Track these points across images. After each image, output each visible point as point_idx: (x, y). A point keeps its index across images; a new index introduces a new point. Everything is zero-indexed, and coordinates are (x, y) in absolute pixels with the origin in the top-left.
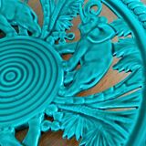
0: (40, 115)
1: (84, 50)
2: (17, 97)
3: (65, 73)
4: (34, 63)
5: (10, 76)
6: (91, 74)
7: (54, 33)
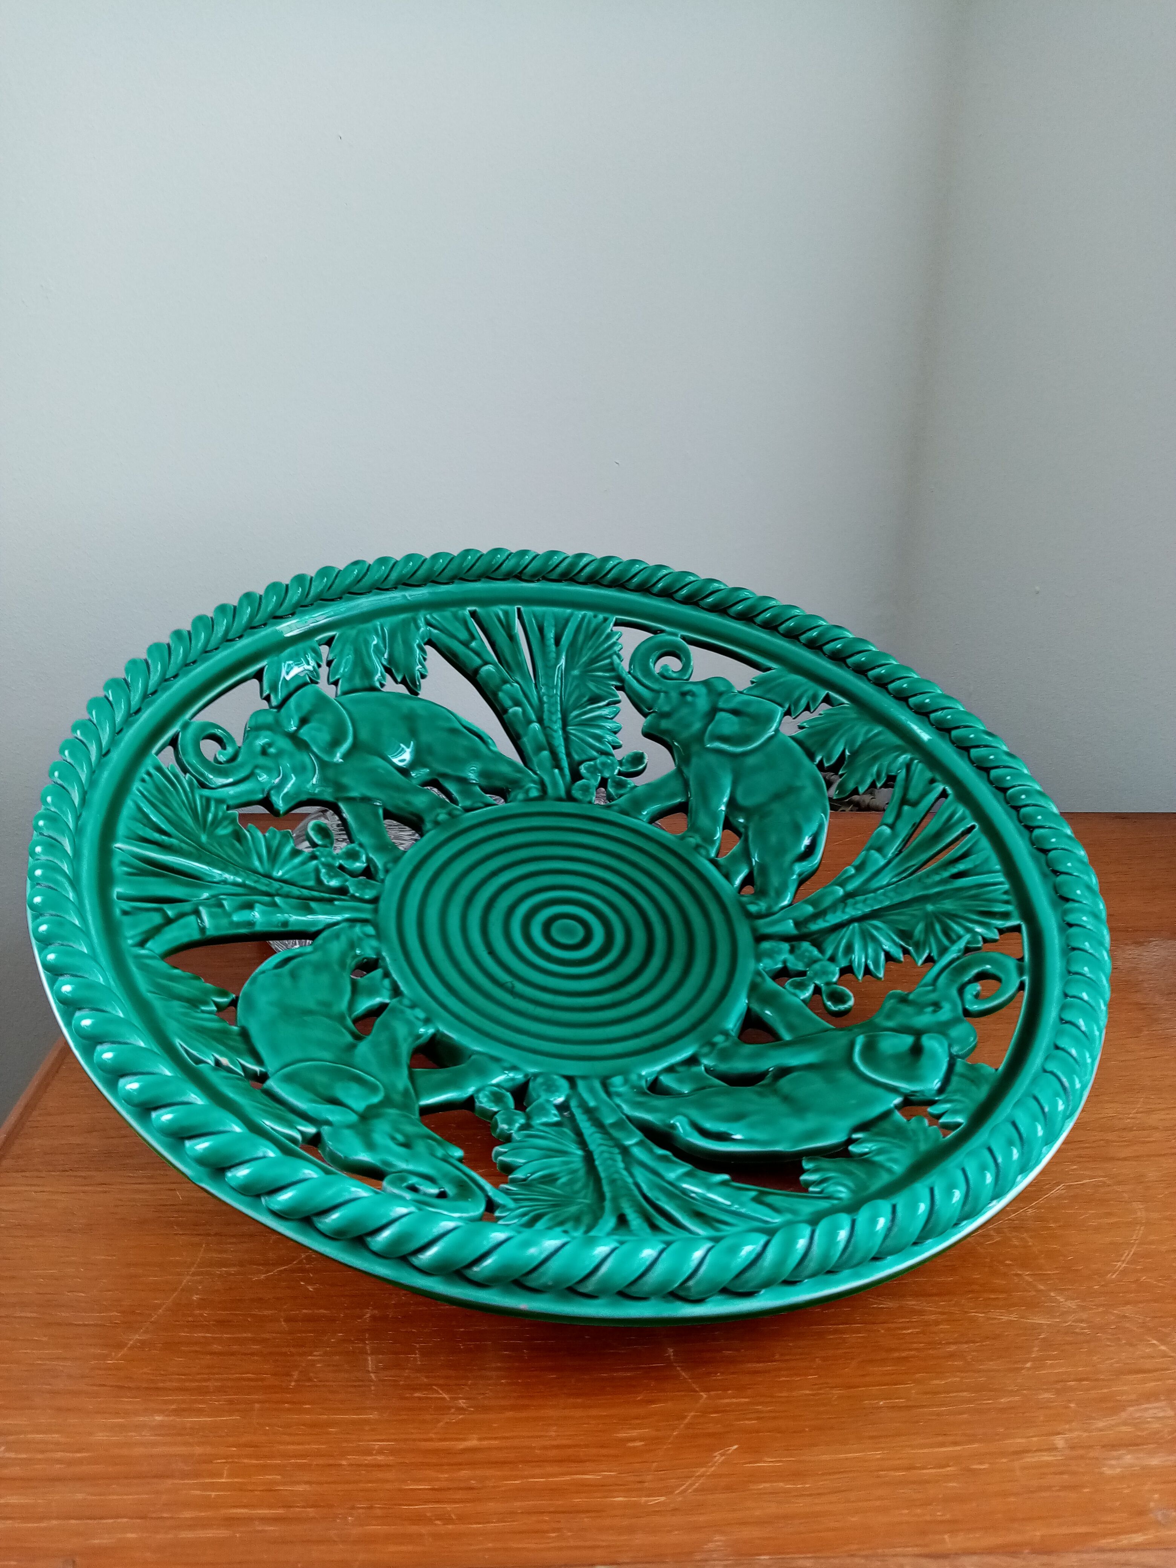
0: (514, 1068)
1: (809, 1057)
2: (520, 987)
3: (693, 1061)
4: (656, 962)
5: (569, 932)
6: (737, 1117)
7: (806, 945)
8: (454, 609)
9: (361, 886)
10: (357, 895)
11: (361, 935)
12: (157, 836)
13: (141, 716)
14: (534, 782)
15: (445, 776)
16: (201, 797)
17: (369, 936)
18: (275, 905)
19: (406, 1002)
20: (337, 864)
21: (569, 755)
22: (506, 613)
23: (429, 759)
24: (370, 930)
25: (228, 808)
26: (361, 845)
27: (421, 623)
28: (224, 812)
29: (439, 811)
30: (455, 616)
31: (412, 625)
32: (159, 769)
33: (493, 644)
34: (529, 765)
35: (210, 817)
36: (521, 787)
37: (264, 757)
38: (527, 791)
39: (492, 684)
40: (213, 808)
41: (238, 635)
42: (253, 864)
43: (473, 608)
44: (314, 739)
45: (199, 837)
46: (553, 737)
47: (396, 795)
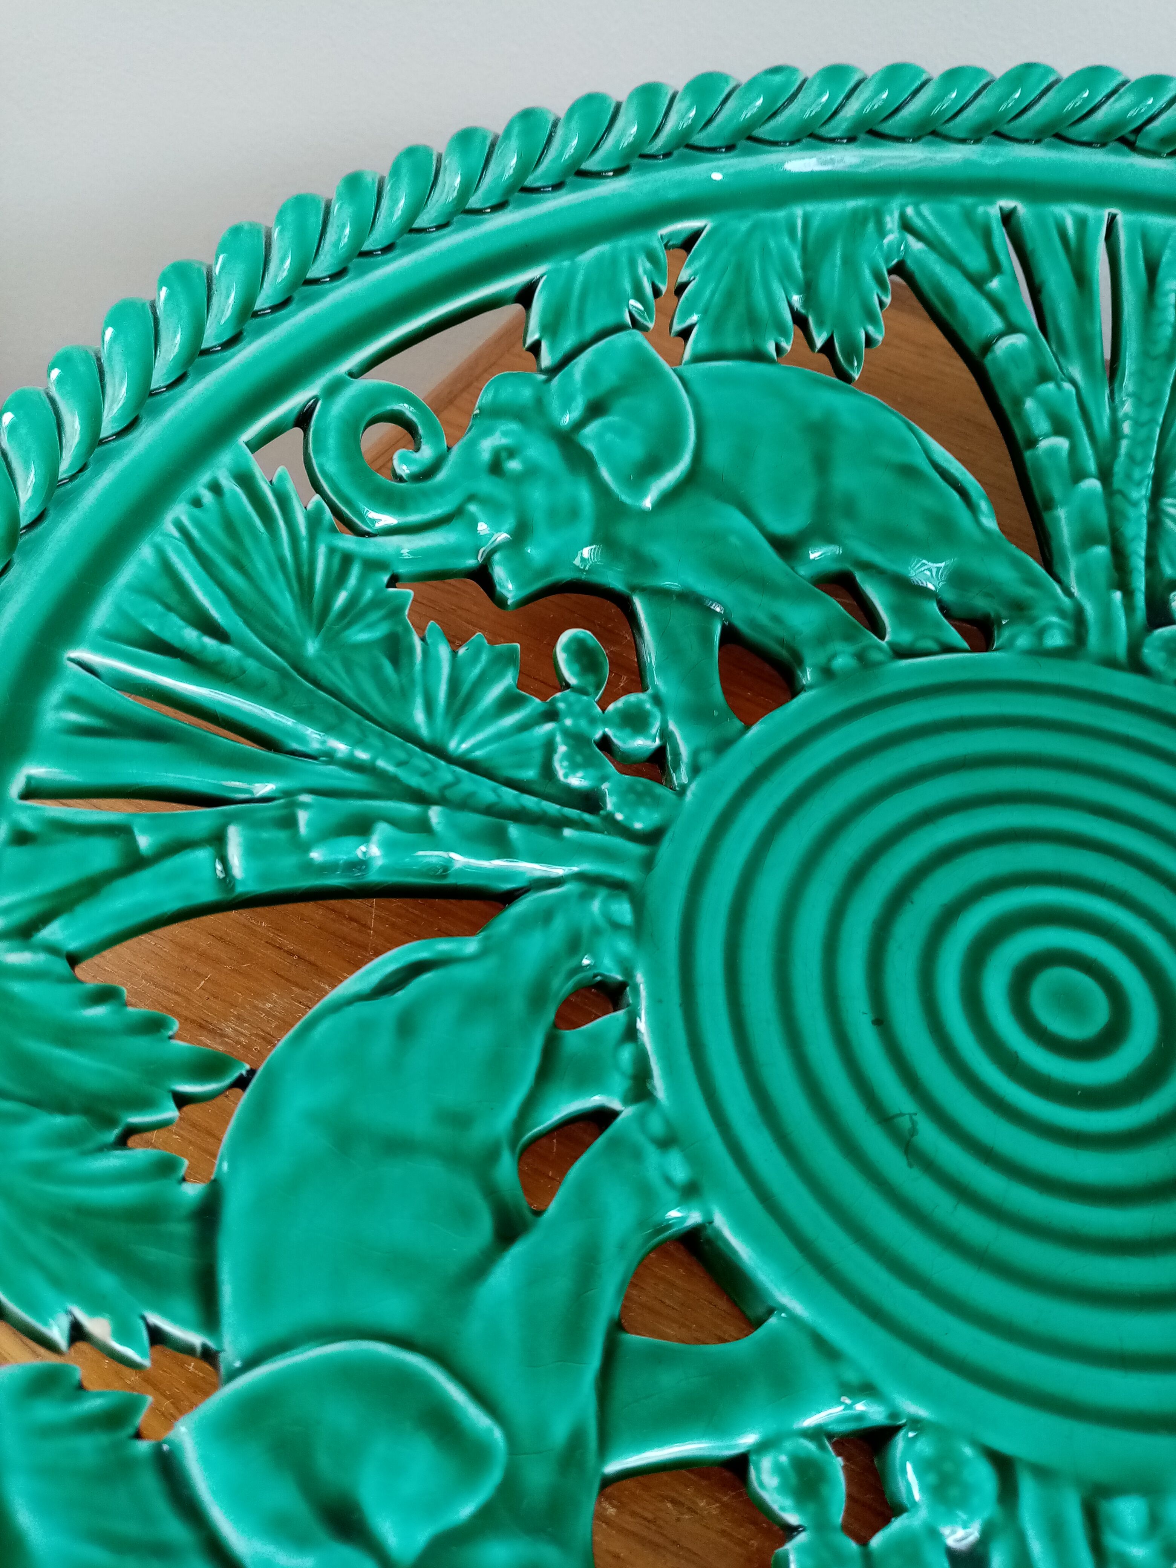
0: (867, 1391)
2: (928, 1135)
8: (968, 201)
9: (631, 797)
10: (619, 817)
11: (601, 921)
12: (190, 636)
13: (234, 355)
14: (1061, 612)
15: (867, 567)
16: (332, 551)
17: (616, 926)
18: (423, 826)
19: (656, 1125)
20: (598, 735)
21: (1151, 561)
22: (1082, 223)
23: (843, 527)
24: (623, 911)
25: (394, 581)
26: (657, 700)
27: (892, 222)
28: (378, 592)
29: (838, 646)
30: (968, 216)
31: (871, 227)
32: (245, 480)
33: (1035, 291)
34: (1058, 569)
35: (341, 598)
36: (1031, 621)
37: (495, 479)
38: (1041, 633)
39: (1017, 377)
40: (353, 580)
41: (494, 201)
42: (411, 716)
43: (1008, 203)
44: (606, 450)
45: (302, 644)
46: (1124, 517)
47: (755, 598)
